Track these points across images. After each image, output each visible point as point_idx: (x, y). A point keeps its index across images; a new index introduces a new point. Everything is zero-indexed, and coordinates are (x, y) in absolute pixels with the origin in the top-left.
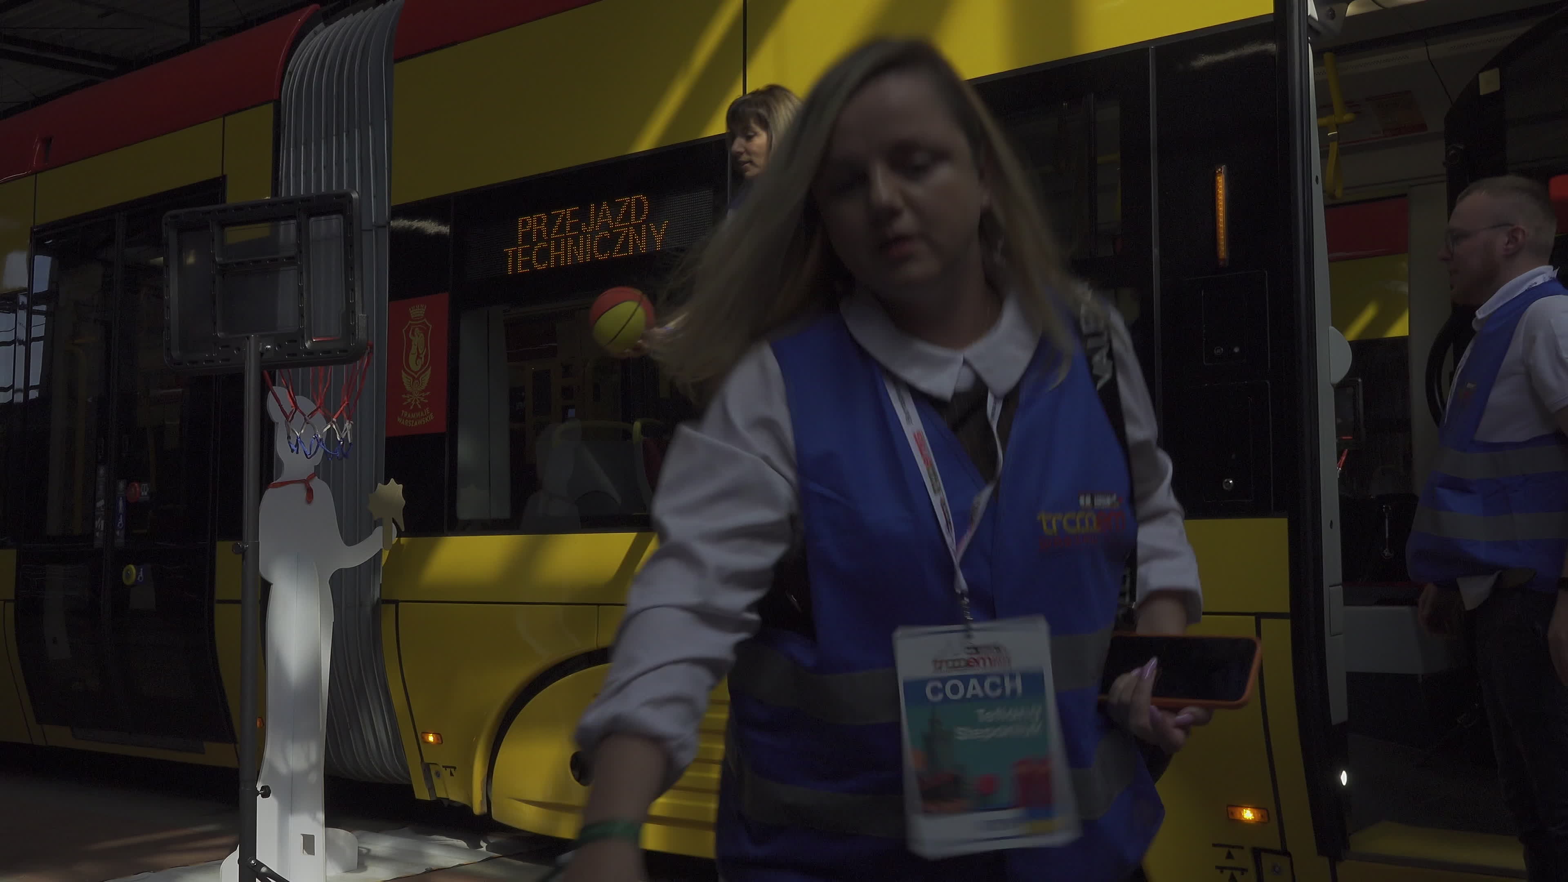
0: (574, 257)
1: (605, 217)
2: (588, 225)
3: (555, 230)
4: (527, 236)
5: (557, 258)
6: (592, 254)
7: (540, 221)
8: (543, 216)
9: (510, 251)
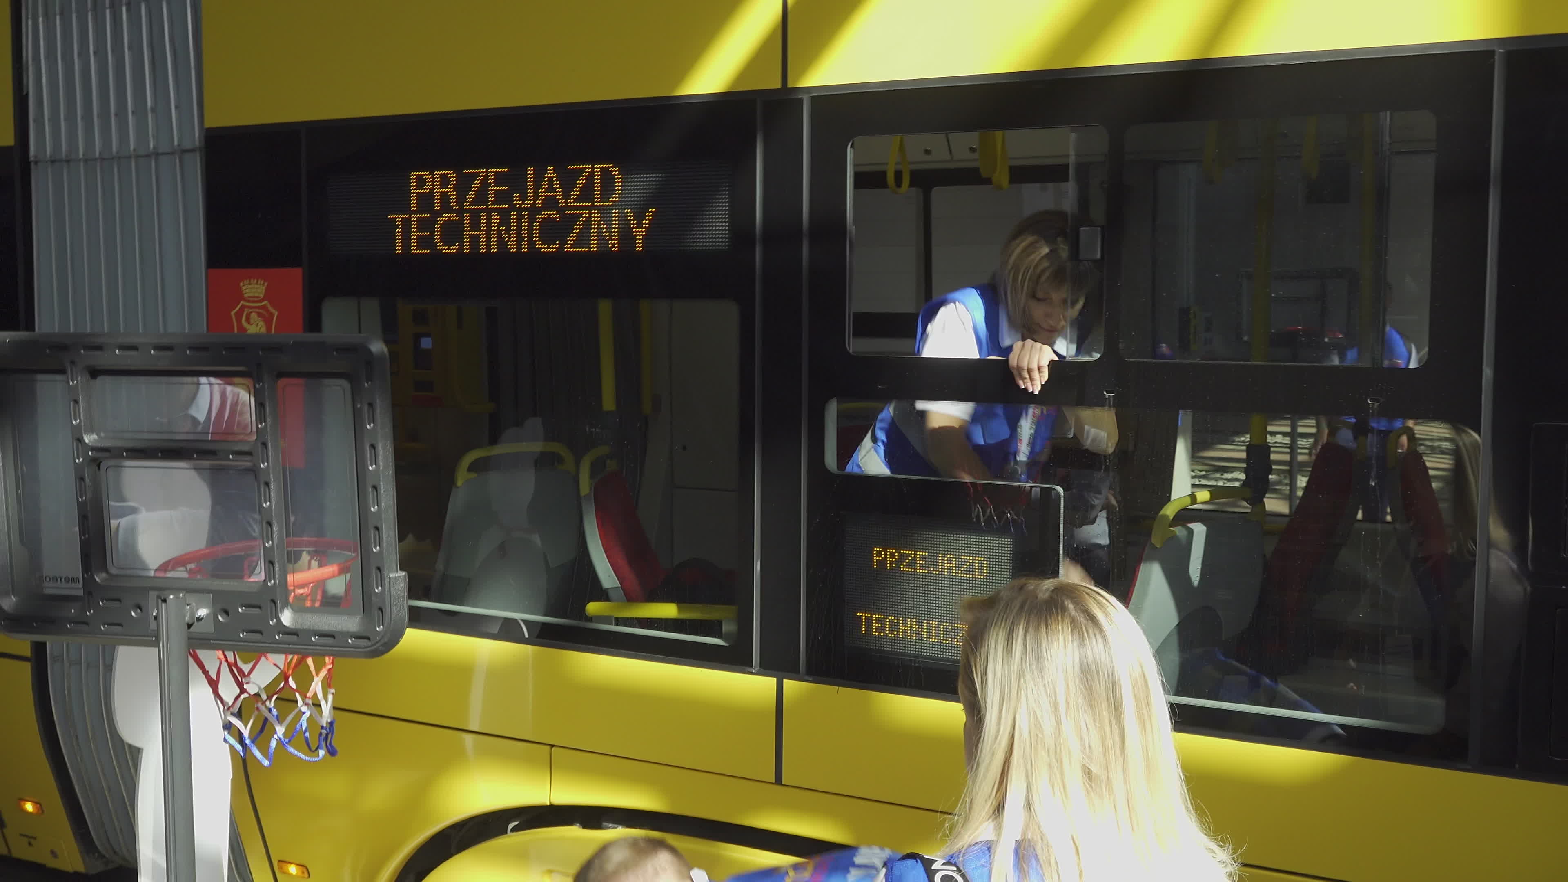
0: (501, 242)
1: (550, 188)
2: (524, 198)
3: (471, 196)
4: (426, 201)
5: (475, 240)
6: (531, 243)
7: (445, 181)
8: (451, 174)
9: (399, 218)
